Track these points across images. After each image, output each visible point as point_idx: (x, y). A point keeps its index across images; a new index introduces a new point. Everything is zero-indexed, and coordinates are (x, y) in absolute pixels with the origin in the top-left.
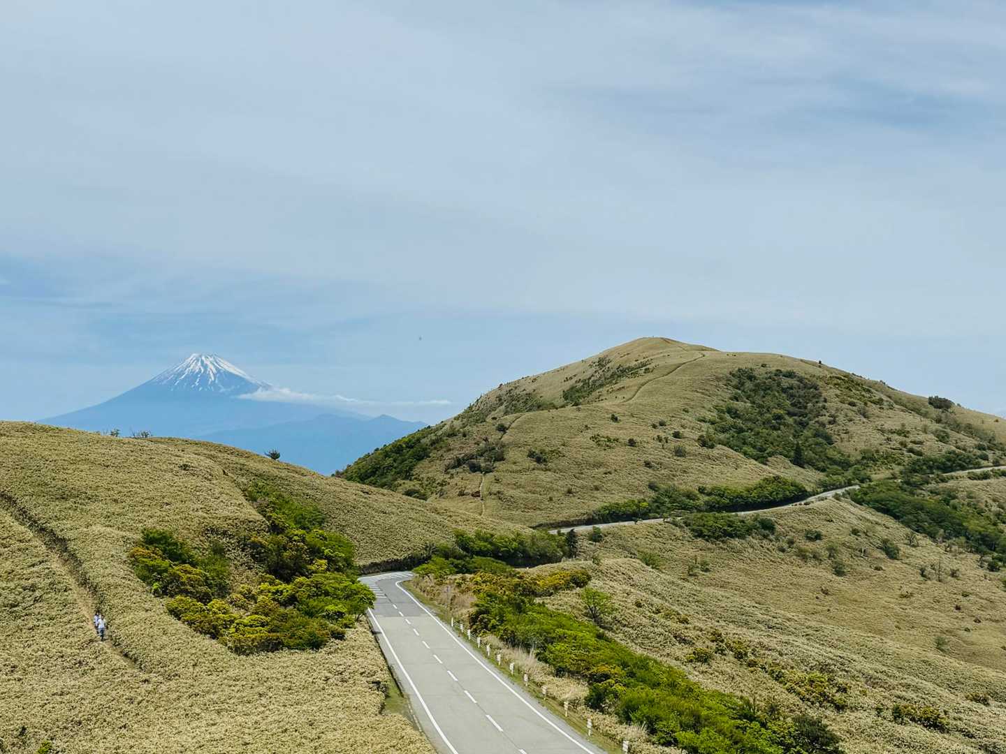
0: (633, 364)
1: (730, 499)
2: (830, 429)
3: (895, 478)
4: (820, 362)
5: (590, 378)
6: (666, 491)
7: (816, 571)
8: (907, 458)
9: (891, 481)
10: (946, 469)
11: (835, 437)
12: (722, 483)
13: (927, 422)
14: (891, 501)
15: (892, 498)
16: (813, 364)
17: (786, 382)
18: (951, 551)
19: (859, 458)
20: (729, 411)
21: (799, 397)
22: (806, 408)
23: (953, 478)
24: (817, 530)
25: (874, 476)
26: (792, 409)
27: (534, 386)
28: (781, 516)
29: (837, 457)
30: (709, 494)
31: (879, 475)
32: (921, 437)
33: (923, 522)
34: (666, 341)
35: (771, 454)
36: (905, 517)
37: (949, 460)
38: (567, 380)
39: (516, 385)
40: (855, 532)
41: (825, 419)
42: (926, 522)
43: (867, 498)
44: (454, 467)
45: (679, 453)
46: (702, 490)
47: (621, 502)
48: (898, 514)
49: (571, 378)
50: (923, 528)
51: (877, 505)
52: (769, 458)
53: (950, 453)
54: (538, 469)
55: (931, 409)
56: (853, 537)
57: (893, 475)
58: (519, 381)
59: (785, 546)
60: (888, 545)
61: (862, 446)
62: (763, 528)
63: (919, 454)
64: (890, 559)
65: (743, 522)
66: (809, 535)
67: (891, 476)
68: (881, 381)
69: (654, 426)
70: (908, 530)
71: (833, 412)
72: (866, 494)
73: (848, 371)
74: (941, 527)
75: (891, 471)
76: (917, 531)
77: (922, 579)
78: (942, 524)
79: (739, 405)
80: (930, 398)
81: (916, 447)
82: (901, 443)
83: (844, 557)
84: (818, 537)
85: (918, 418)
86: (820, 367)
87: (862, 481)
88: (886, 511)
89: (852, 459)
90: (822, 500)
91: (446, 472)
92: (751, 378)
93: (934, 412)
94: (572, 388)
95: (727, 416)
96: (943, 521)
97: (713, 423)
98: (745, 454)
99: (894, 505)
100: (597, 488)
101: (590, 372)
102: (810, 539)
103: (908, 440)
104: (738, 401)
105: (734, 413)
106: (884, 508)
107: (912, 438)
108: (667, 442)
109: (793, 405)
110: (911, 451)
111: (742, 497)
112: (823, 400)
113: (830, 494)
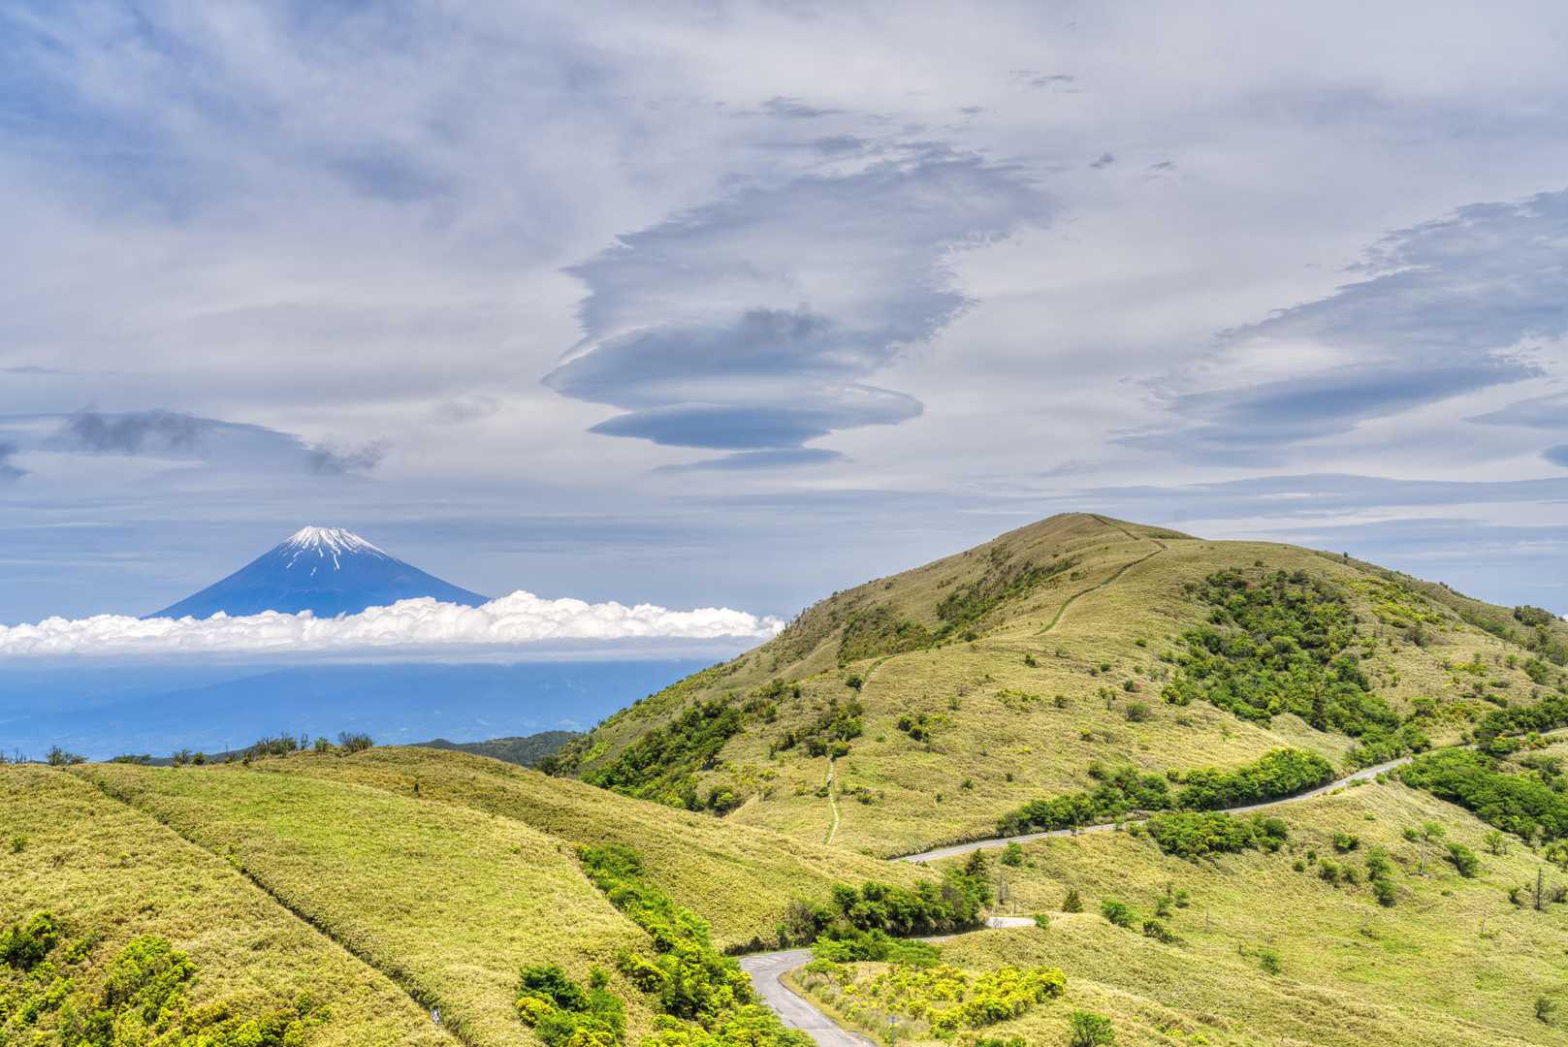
0: (1050, 561)
1: (1217, 790)
2: (1363, 666)
3: (1468, 743)
4: (1346, 555)
5: (979, 584)
6: (1118, 779)
7: (1351, 901)
8: (1485, 709)
9: (1461, 748)
10: (1544, 727)
11: (1372, 680)
12: (1202, 764)
13: (1513, 650)
14: (1464, 782)
15: (1465, 777)
16: (1335, 559)
17: (1294, 592)
18: (1555, 860)
19: (1412, 711)
20: (1207, 641)
21: (1316, 615)
22: (1325, 632)
23: (1555, 741)
24: (1352, 835)
25: (1434, 742)
26: (1305, 636)
27: (889, 595)
28: (1294, 813)
29: (1379, 711)
30: (1182, 783)
31: (1444, 738)
32: (1506, 676)
33: (1512, 814)
34: (1101, 521)
35: (1275, 713)
36: (1484, 808)
37: (1549, 712)
38: (943, 586)
39: (860, 594)
40: (1409, 836)
41: (1356, 651)
42: (1516, 814)
43: (1425, 779)
44: (784, 749)
45: (1135, 715)
46: (1172, 778)
47: (1050, 799)
48: (1473, 803)
49: (949, 583)
50: (1512, 825)
51: (1443, 790)
52: (1273, 718)
53: (1549, 700)
54: (916, 749)
55: (1518, 626)
56: (1407, 844)
57: (1464, 739)
58: (864, 587)
59: (1305, 861)
60: (1461, 856)
61: (1415, 693)
62: (1269, 835)
63: (1503, 704)
64: (1463, 876)
65: (1238, 826)
66: (1341, 844)
67: (1462, 741)
68: (1441, 583)
69: (1093, 673)
70: (1491, 830)
71: (1369, 640)
72: (1422, 772)
73: (1389, 569)
74: (1540, 822)
75: (1462, 732)
76: (1504, 829)
77: (1514, 906)
78: (1542, 817)
79: (1224, 631)
80: (1518, 610)
81: (1499, 694)
82: (1476, 687)
83: (1396, 876)
84: (1354, 845)
85: (1500, 643)
86: (1345, 563)
87: (1417, 751)
88: (1456, 799)
89: (1402, 716)
90: (1358, 785)
91: (772, 757)
92: (1239, 585)
93: (1525, 633)
94: (952, 599)
95: (1204, 650)
96: (1542, 812)
97: (1183, 664)
98: (1237, 712)
99: (1468, 790)
100: (1010, 778)
101: (979, 573)
102: (1341, 850)
103: (1485, 681)
104: (1220, 624)
105: (1215, 645)
106: (1452, 794)
107: (1491, 677)
108: (1114, 698)
109: (1307, 628)
110: (1490, 699)
111: (1234, 785)
112: (1353, 618)
113: (1369, 774)
